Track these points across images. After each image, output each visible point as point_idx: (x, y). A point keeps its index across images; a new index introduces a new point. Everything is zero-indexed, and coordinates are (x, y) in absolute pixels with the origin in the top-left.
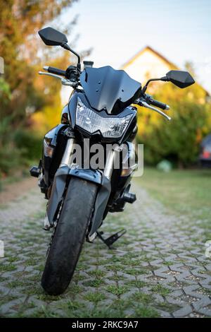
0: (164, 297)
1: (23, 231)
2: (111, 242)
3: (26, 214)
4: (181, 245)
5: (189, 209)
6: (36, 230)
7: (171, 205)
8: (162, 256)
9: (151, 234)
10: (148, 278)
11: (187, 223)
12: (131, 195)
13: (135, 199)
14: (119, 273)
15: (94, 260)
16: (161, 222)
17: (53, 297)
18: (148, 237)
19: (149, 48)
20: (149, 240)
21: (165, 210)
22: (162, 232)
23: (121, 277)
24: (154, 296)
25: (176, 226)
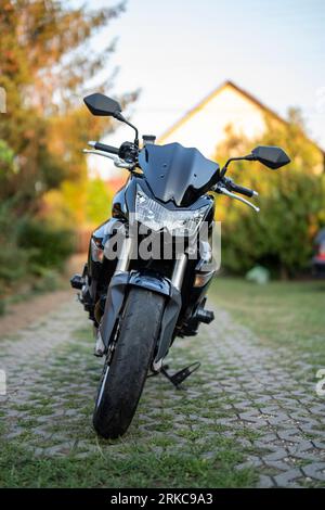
0: (252, 442)
1: (52, 368)
2: (179, 379)
3: (52, 347)
4: (278, 385)
5: (292, 339)
6: (70, 367)
7: (266, 333)
8: (251, 398)
9: (235, 372)
10: (231, 422)
11: (288, 357)
12: (208, 312)
13: (212, 318)
14: (192, 417)
15: (158, 403)
16: (249, 356)
17: (110, 441)
18: (230, 375)
19: (230, 84)
20: (233, 379)
21: (257, 340)
22: (251, 369)
23: (196, 421)
24: (239, 439)
25: (272, 360)
